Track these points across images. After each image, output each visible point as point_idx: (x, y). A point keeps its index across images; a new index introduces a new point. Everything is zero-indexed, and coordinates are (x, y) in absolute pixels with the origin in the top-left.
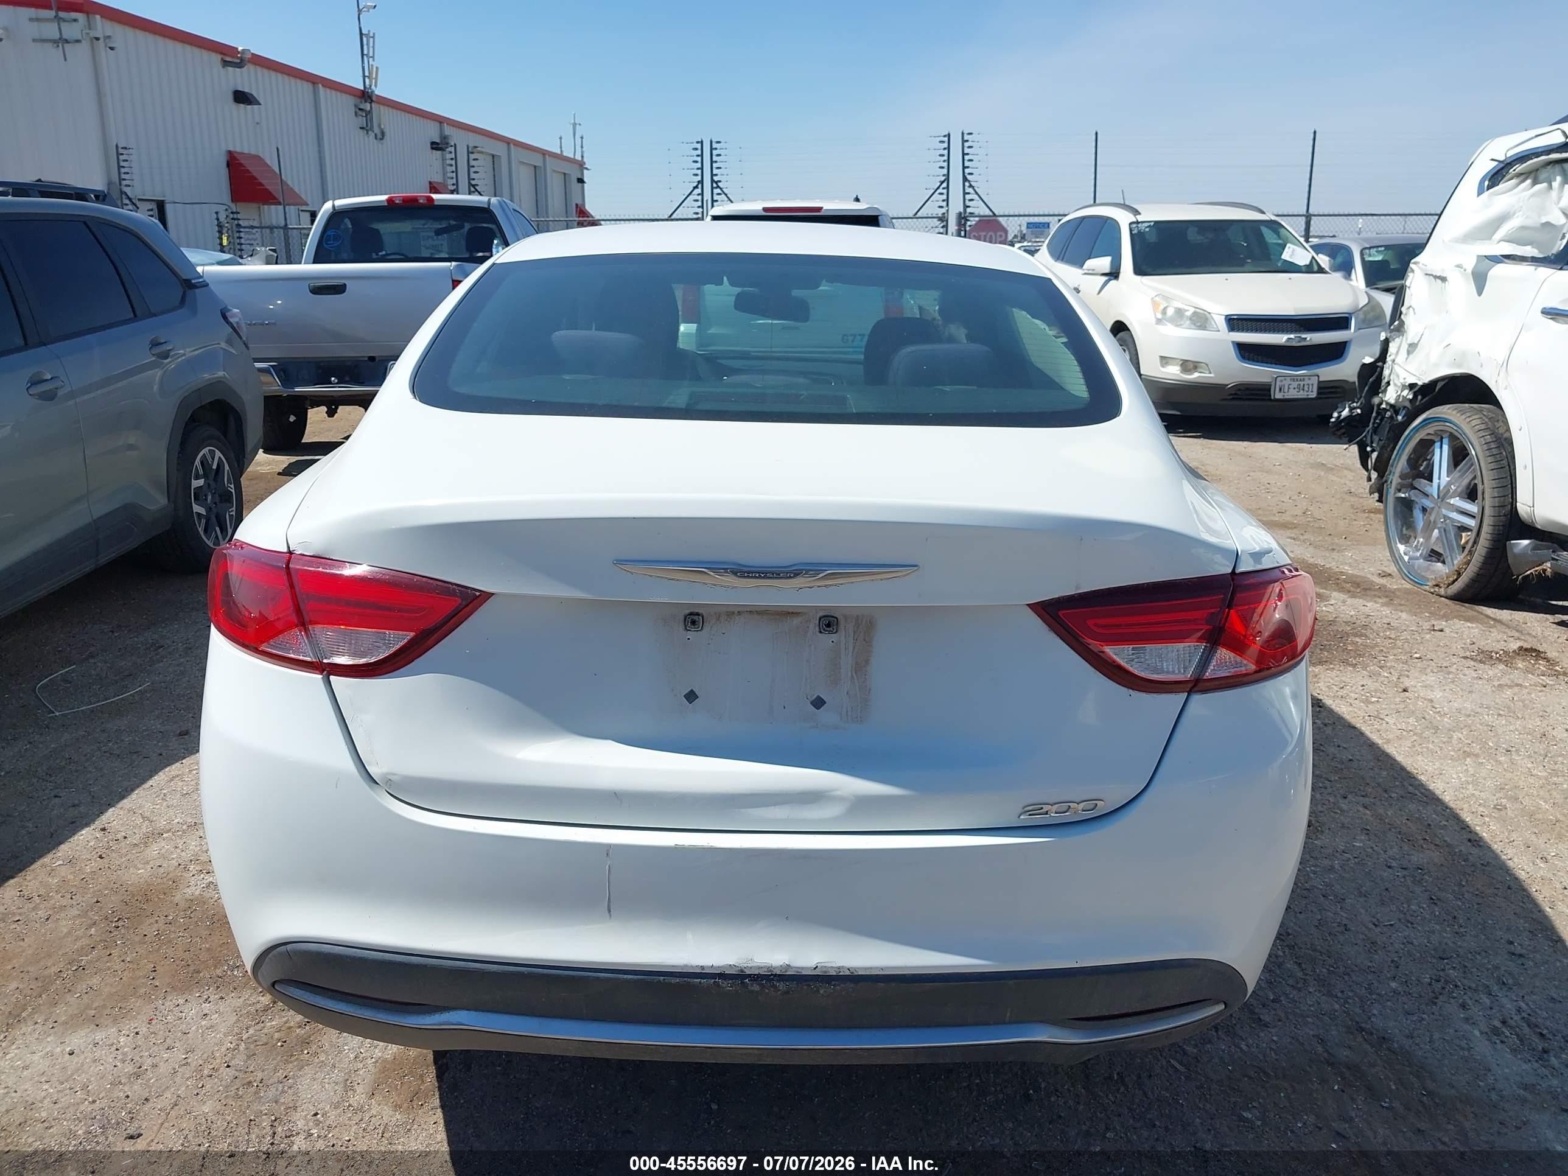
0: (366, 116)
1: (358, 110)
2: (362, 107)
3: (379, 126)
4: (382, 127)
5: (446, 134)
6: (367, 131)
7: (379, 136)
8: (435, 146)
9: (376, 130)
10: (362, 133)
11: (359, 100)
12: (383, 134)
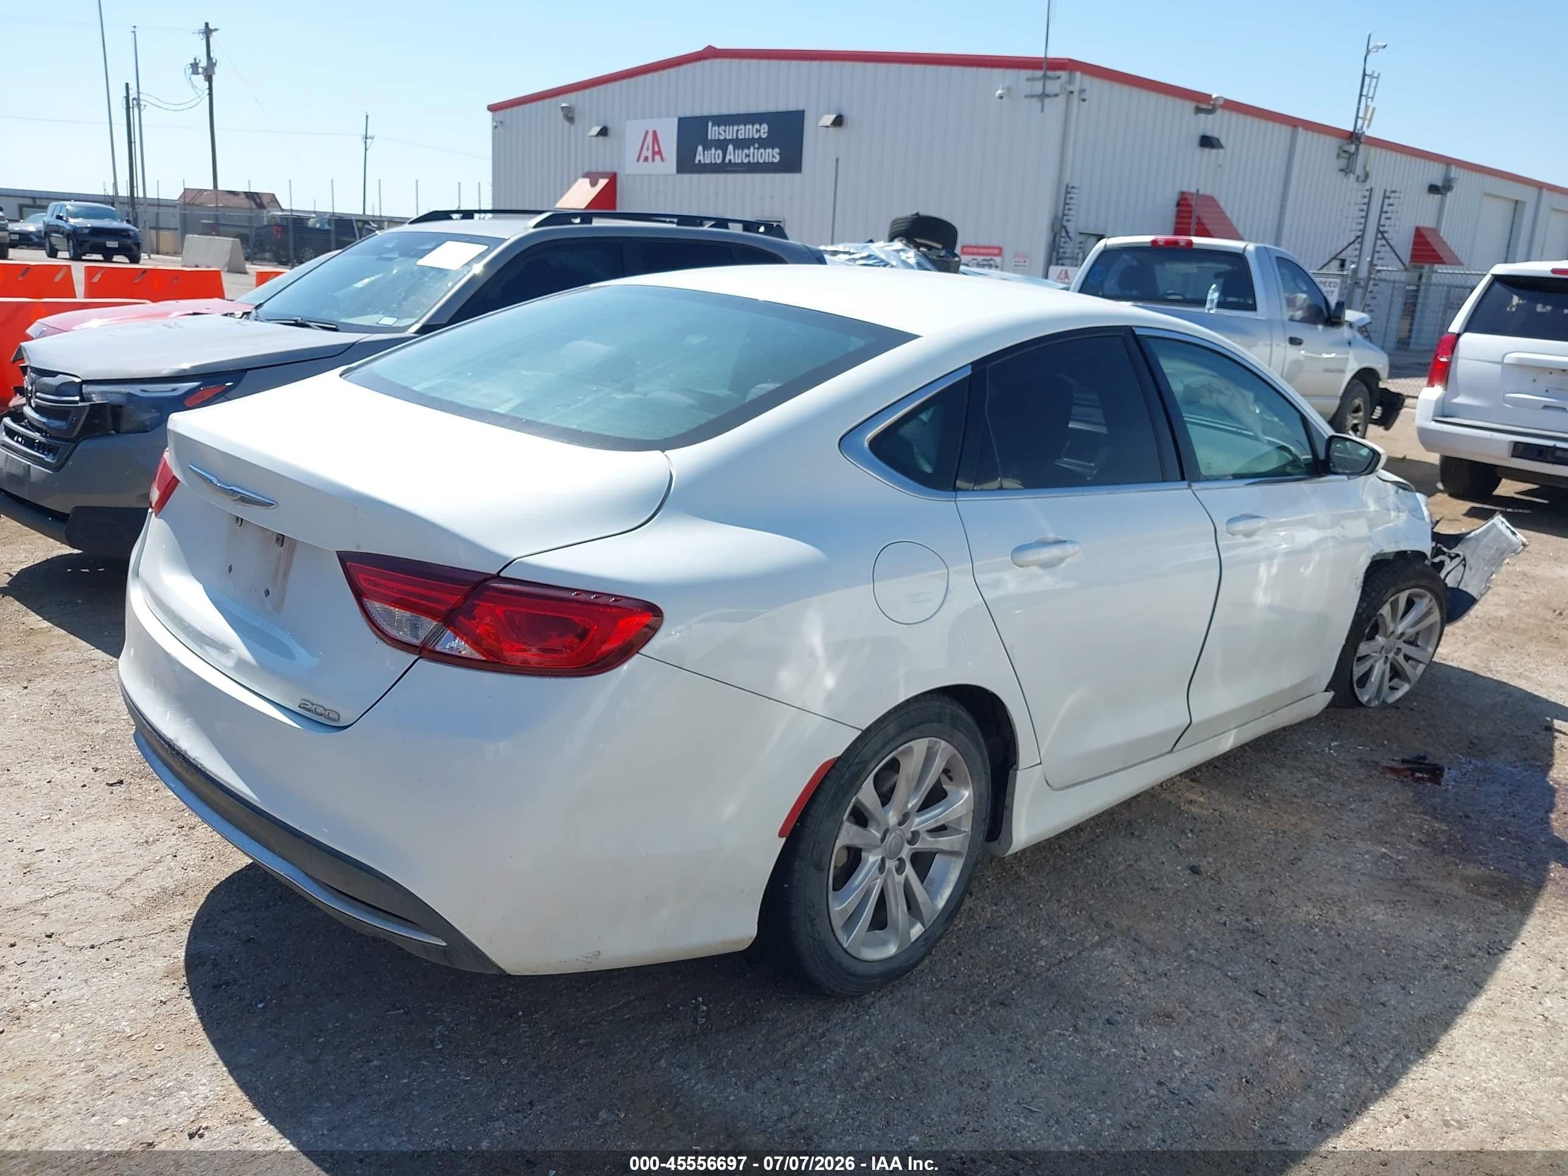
0: (1349, 158)
1: (1341, 152)
2: (1346, 148)
3: (1365, 168)
4: (1368, 168)
5: (1452, 176)
6: (1346, 173)
7: (1362, 178)
8: (1433, 189)
9: (1359, 171)
10: (1342, 174)
11: (1345, 142)
12: (1367, 175)
